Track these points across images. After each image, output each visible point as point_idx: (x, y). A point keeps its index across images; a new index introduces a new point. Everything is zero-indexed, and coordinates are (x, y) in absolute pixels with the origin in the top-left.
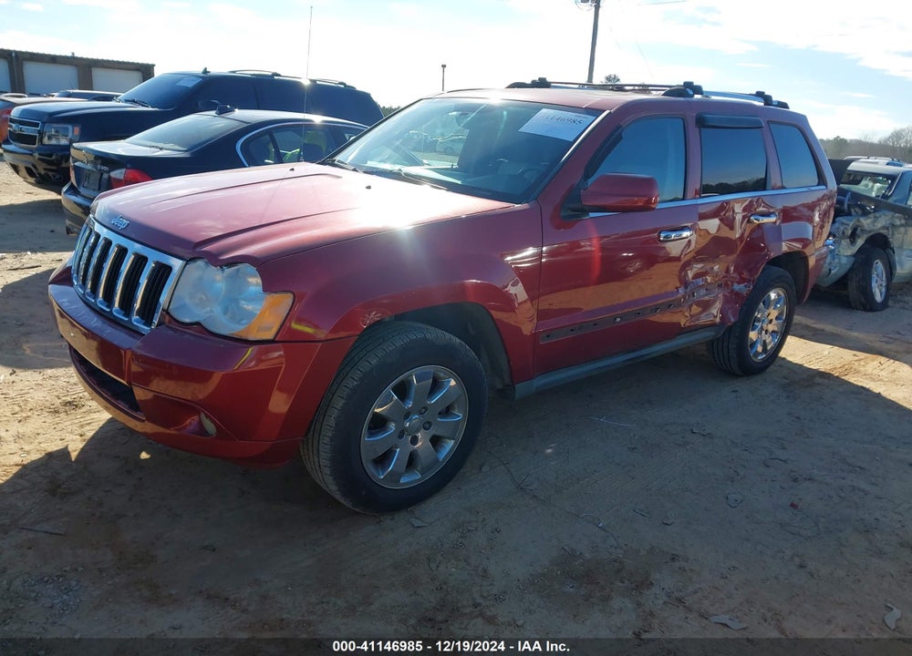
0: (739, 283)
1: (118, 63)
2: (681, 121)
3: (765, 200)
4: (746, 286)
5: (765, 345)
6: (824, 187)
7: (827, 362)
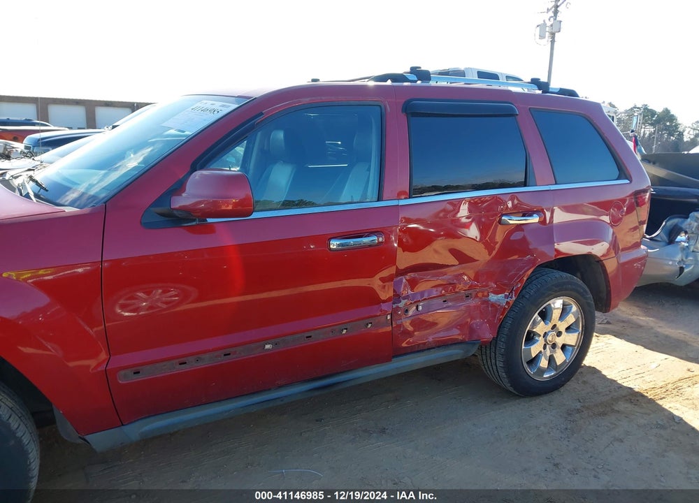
0: (496, 293)
1: (111, 102)
2: (378, 108)
3: (520, 197)
4: (506, 297)
5: (551, 360)
6: (627, 181)
7: (647, 378)
